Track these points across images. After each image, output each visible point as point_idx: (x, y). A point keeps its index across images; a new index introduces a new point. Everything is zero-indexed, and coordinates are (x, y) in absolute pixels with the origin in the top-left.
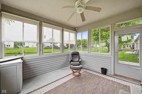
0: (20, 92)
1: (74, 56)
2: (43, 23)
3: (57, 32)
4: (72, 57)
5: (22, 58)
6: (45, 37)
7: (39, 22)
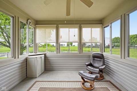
0: (36, 78)
1: (96, 59)
2: (59, 25)
3: (75, 31)
4: (94, 59)
5: (45, 54)
6: (61, 38)
7: (56, 25)
